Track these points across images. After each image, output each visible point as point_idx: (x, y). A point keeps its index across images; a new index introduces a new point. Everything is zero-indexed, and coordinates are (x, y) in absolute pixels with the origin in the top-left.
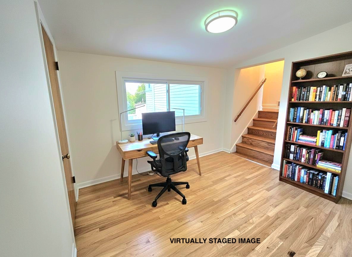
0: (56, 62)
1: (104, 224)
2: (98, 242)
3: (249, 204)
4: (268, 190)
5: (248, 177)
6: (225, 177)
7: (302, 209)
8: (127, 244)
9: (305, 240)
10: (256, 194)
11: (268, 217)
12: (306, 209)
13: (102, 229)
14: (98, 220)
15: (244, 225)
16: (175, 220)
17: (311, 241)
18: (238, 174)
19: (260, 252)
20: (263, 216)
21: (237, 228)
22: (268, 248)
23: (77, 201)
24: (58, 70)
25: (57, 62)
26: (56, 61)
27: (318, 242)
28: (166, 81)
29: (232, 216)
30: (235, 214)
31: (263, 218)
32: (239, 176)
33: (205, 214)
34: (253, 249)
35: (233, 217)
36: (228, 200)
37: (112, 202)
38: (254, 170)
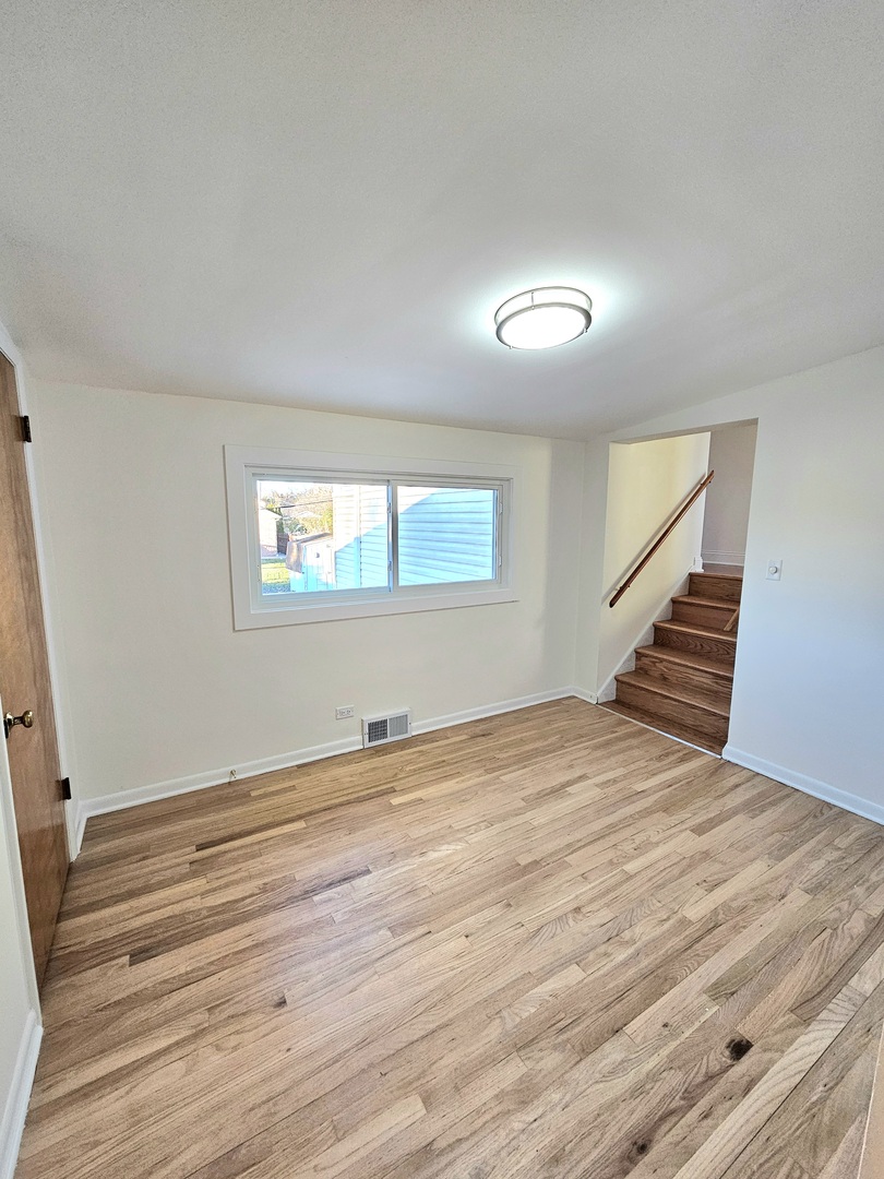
0: (21, 418)
1: (148, 941)
2: (118, 1003)
3: (630, 877)
4: (699, 830)
5: (639, 787)
6: (569, 783)
7: (797, 899)
8: (209, 1010)
9: (790, 1003)
10: (657, 844)
11: (685, 923)
12: (809, 897)
13: (138, 956)
14: (130, 928)
15: (602, 949)
16: (380, 928)
17: (807, 1007)
18: (611, 775)
19: (639, 1038)
20: (668, 919)
21: (577, 959)
22: (665, 1025)
23: (73, 858)
24: (30, 441)
25: (26, 418)
26: (23, 414)
27: (830, 1010)
28: (387, 477)
29: (570, 915)
30: (577, 910)
31: (667, 925)
32: (615, 781)
33: (480, 909)
34: (616, 1028)
35: (571, 922)
36: (565, 862)
37: (188, 866)
38: (664, 763)
